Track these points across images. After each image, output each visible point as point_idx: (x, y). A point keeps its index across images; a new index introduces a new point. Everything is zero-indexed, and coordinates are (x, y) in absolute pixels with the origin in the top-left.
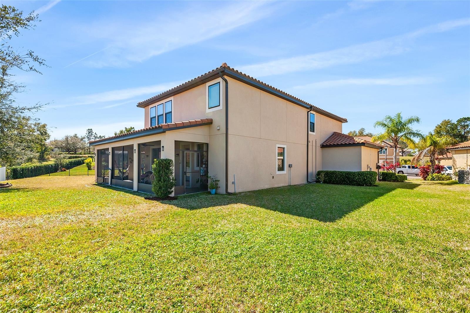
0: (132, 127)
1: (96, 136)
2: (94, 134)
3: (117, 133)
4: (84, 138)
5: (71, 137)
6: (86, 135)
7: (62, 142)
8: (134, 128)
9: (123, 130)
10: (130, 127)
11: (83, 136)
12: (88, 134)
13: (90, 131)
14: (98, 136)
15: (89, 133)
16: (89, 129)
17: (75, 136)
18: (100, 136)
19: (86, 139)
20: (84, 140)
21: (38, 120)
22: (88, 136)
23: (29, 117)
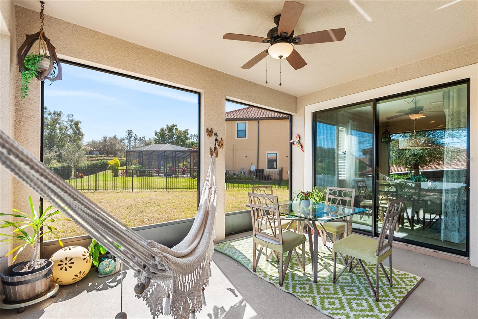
0: (175, 125)
1: (136, 137)
2: (134, 135)
3: (158, 132)
4: (124, 139)
5: (110, 138)
6: (126, 136)
7: (100, 143)
8: (176, 125)
9: (165, 128)
10: (172, 125)
11: (122, 138)
12: (127, 135)
13: (130, 132)
14: (138, 138)
15: (129, 134)
16: (129, 130)
17: (115, 137)
18: (140, 138)
19: (126, 142)
20: (124, 141)
21: (71, 116)
22: (128, 138)
23: (60, 112)
